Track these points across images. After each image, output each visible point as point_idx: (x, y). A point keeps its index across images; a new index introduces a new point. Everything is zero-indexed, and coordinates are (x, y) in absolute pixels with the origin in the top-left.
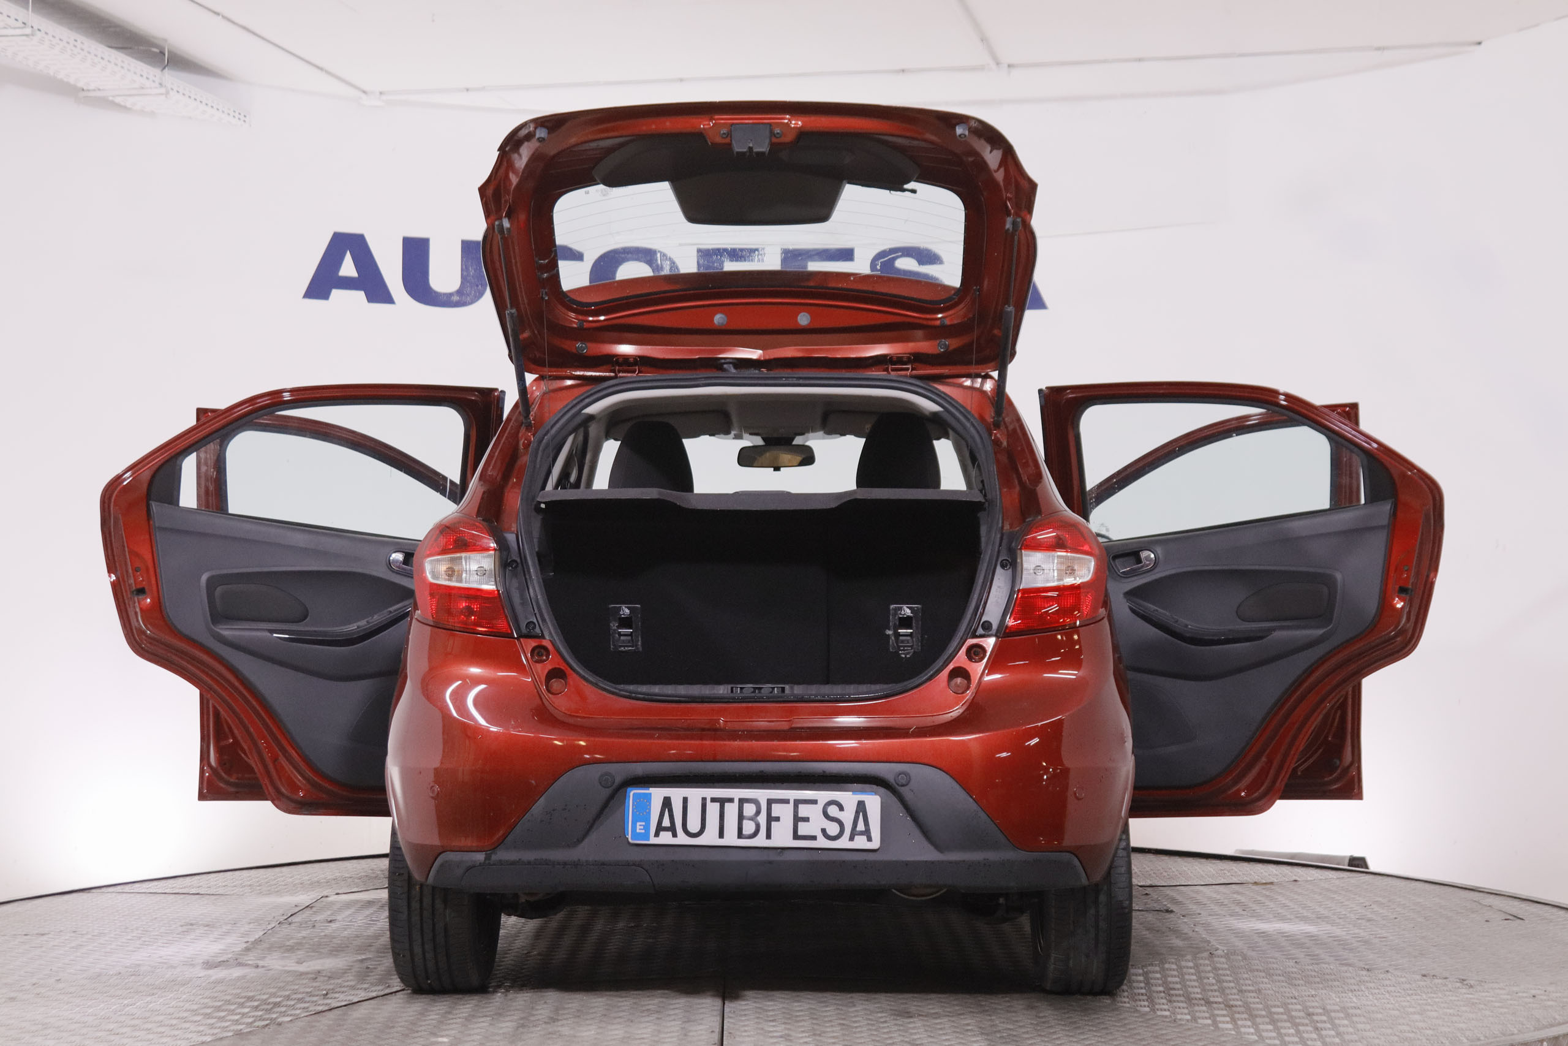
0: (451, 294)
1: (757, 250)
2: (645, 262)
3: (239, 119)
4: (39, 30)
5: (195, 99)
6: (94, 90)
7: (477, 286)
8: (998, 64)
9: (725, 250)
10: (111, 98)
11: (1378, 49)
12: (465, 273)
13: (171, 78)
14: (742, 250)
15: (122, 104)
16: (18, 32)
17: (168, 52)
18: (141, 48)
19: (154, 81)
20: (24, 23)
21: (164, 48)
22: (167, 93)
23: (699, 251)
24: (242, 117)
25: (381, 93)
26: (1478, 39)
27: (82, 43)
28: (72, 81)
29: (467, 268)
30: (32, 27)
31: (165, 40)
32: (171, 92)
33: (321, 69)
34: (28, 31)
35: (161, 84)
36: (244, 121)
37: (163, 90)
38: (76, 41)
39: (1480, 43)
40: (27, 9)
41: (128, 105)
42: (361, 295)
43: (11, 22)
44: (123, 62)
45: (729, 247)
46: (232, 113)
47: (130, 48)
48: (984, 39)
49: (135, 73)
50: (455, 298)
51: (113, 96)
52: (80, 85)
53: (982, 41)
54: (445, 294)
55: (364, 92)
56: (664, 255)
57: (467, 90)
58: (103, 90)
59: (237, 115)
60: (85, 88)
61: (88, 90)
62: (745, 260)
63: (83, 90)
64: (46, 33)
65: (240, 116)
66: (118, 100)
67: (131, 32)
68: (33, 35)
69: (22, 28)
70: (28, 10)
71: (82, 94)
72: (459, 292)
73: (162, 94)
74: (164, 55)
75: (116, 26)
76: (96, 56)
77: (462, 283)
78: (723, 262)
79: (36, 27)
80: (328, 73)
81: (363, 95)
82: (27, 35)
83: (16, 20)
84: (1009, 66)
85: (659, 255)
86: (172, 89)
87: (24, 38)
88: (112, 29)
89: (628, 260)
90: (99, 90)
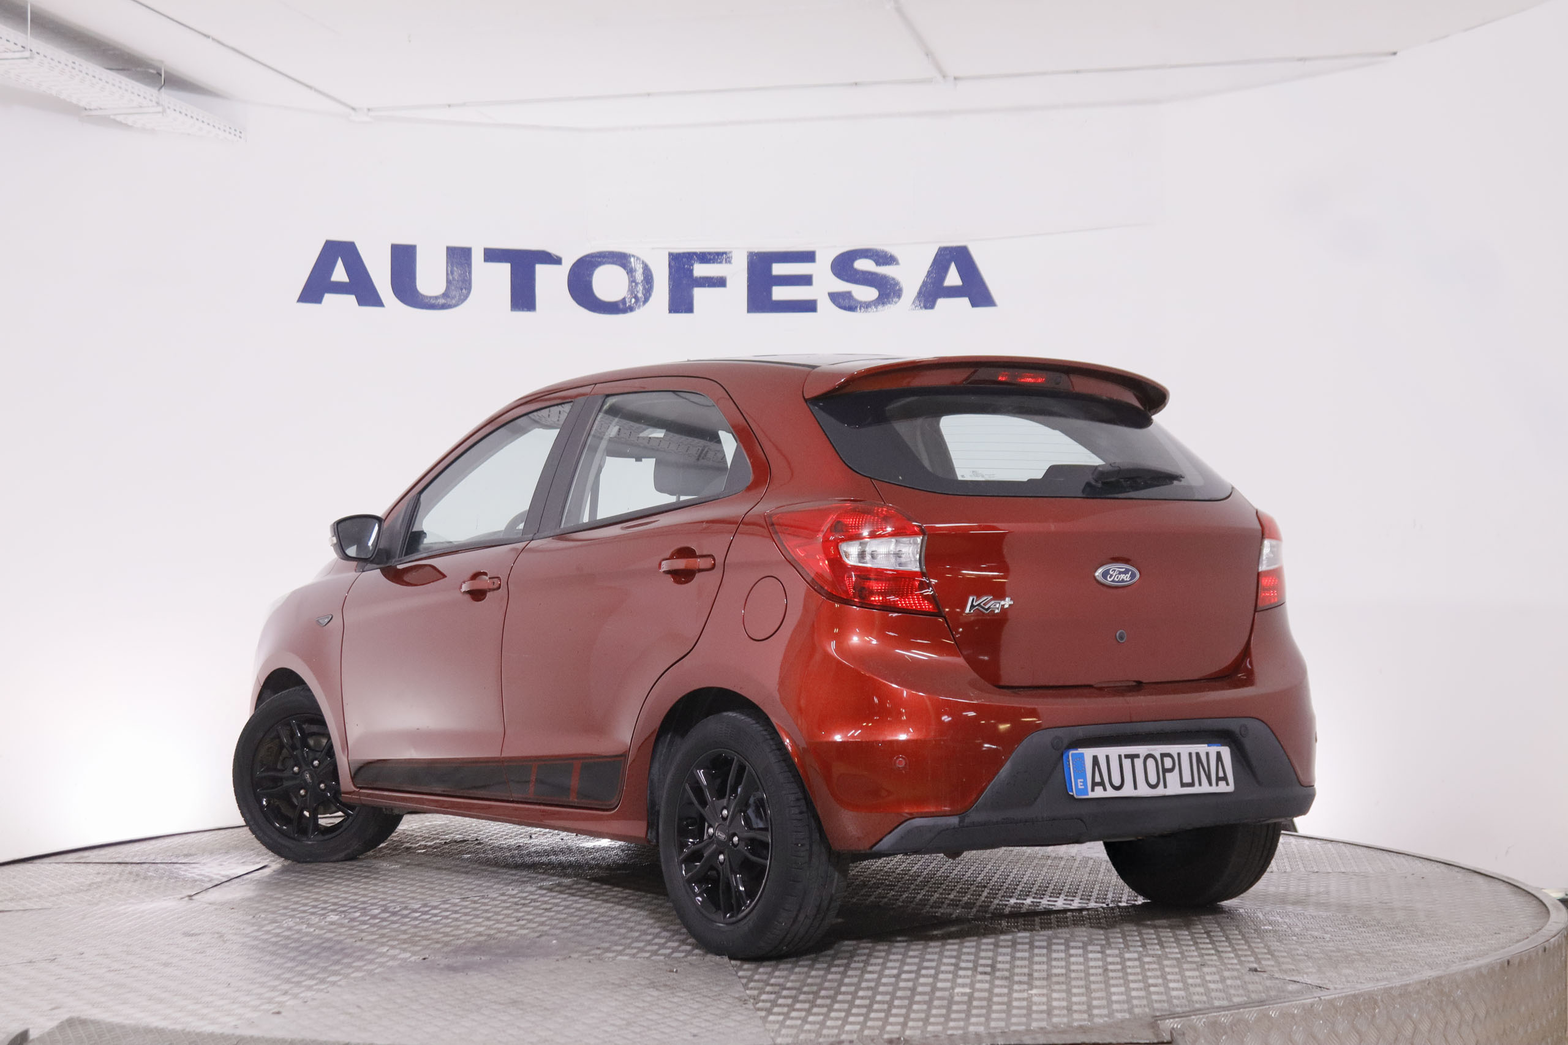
0: (436, 298)
1: (723, 253)
2: (619, 265)
3: (235, 135)
4: (38, 53)
5: (192, 117)
6: (96, 109)
7: (462, 289)
8: (944, 77)
9: (695, 253)
10: (112, 117)
11: (1300, 59)
12: (451, 278)
13: (168, 97)
14: (710, 253)
15: (123, 122)
16: (18, 55)
17: (165, 72)
18: (139, 69)
19: (151, 100)
20: (23, 47)
21: (161, 70)
22: (164, 111)
23: (670, 254)
24: (238, 133)
25: (369, 110)
26: (1395, 50)
27: (80, 65)
28: (74, 101)
29: (452, 273)
30: (31, 50)
31: (162, 62)
32: (168, 111)
33: (310, 87)
34: (27, 54)
35: (158, 103)
36: (240, 137)
37: (160, 109)
38: (74, 63)
39: (1395, 54)
40: (25, 32)
41: (130, 124)
42: (352, 298)
43: (11, 46)
44: (120, 82)
45: (698, 251)
46: (228, 130)
47: (128, 70)
48: (928, 54)
49: (133, 93)
50: (442, 301)
51: (115, 115)
52: (83, 104)
53: (927, 55)
54: (431, 297)
55: (353, 109)
56: (638, 259)
57: (449, 106)
58: (105, 109)
59: (232, 131)
60: (87, 108)
61: (90, 110)
62: (714, 263)
63: (86, 109)
64: (45, 56)
65: (236, 133)
66: (119, 118)
67: (128, 54)
68: (32, 57)
69: (22, 51)
70: (27, 34)
71: (87, 113)
72: (445, 295)
73: (159, 112)
74: (161, 75)
75: (114, 49)
76: (94, 77)
77: (448, 288)
78: (692, 265)
79: (34, 51)
80: (316, 90)
81: (352, 112)
82: (26, 58)
83: (15, 44)
84: (955, 79)
85: (632, 260)
86: (169, 108)
87: (25, 60)
88: (111, 52)
89: (604, 263)
90: (101, 109)
